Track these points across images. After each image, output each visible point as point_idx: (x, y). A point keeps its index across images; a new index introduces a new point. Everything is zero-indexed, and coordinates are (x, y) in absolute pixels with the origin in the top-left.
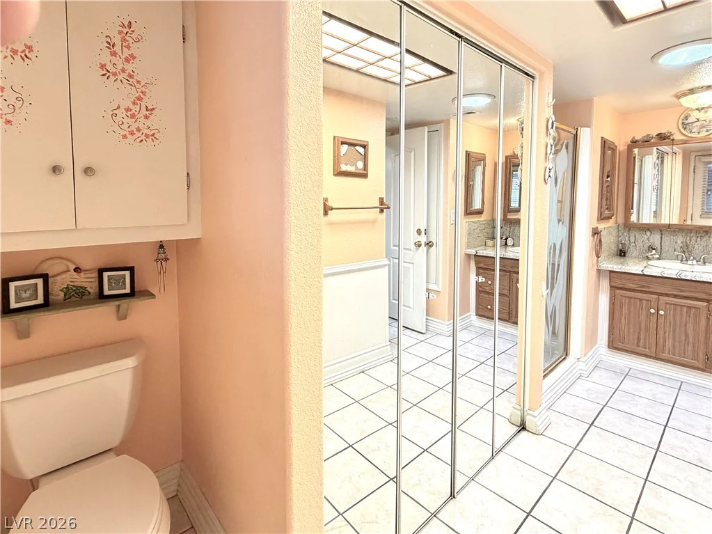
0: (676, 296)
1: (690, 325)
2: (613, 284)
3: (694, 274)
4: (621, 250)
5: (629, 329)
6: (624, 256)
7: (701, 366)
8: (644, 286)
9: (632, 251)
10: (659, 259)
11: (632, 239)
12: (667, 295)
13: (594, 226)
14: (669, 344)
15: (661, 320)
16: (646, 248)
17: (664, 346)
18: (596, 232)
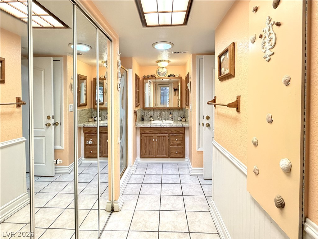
0: (160, 133)
1: (164, 143)
2: (141, 132)
3: (164, 124)
4: (142, 118)
5: (147, 149)
6: (143, 120)
7: (167, 156)
8: (151, 131)
9: (146, 118)
10: (153, 120)
11: (145, 114)
12: (157, 133)
13: (134, 110)
14: (159, 151)
15: (156, 143)
16: (150, 117)
17: (157, 152)
18: (135, 112)
